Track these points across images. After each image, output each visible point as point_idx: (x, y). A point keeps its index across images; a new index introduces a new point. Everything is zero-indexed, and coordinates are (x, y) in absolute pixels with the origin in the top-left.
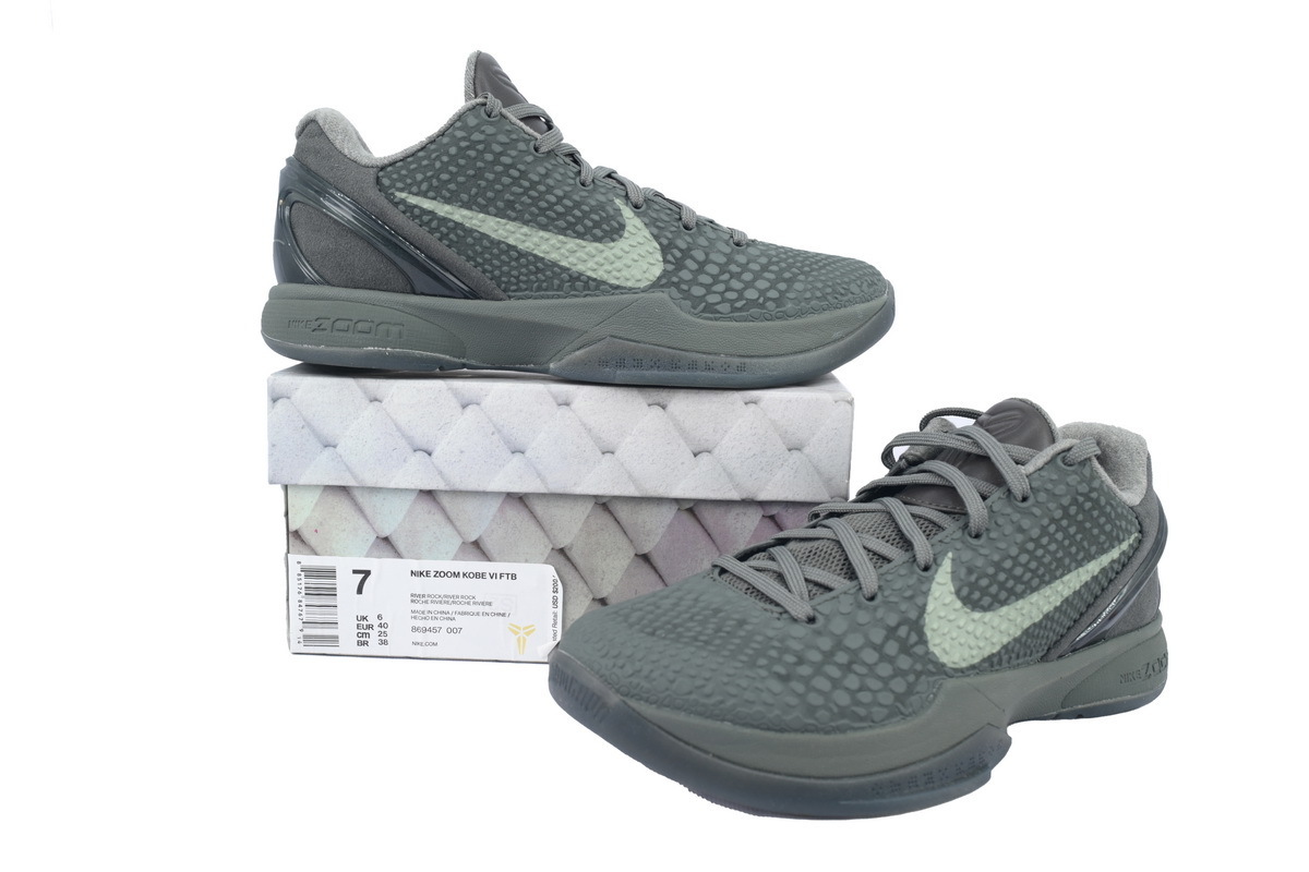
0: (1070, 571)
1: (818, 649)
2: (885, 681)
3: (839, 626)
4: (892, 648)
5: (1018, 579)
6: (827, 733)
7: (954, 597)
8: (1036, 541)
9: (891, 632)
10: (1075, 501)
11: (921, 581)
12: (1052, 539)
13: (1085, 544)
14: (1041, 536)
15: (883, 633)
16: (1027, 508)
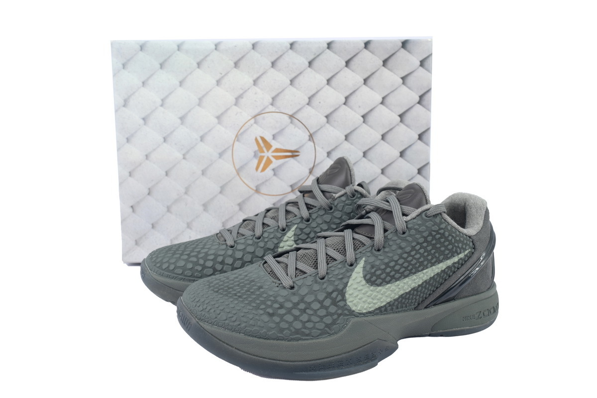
0: (427, 268)
1: (291, 301)
2: (322, 318)
3: (304, 291)
4: (327, 302)
5: (397, 271)
6: (289, 341)
7: (363, 279)
8: (409, 253)
9: (329, 295)
10: (430, 234)
11: (348, 271)
12: (417, 252)
13: (437, 255)
14: (411, 251)
15: (324, 295)
16: (405, 237)
